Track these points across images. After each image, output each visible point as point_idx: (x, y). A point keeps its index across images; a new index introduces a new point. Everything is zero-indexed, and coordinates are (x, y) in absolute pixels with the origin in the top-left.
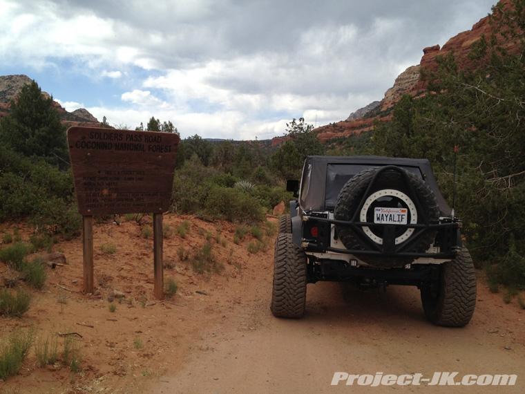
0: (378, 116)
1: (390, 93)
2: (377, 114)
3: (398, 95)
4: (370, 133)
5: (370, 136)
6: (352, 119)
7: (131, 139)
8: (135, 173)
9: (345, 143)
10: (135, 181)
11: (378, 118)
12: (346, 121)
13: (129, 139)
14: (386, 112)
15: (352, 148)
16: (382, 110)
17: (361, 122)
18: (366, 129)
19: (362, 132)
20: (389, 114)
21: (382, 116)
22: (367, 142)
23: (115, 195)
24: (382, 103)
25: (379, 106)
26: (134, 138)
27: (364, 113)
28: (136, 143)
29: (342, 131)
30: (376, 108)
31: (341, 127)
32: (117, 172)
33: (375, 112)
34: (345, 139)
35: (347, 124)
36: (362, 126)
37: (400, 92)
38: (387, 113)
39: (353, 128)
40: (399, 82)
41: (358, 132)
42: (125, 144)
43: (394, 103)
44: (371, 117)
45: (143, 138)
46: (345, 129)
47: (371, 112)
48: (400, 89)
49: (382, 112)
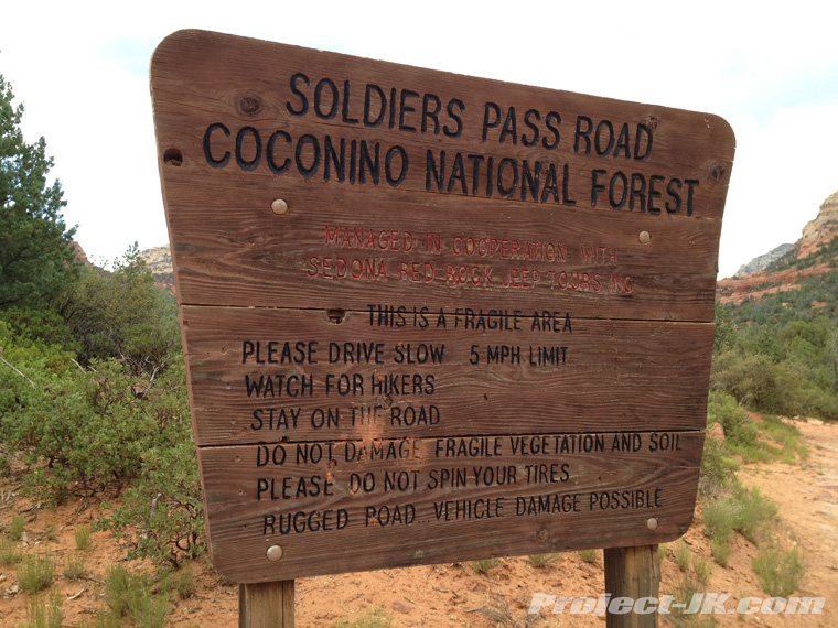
0: (794, 267)
1: (811, 229)
2: (792, 264)
3: (827, 230)
4: (781, 297)
5: (781, 301)
6: (744, 274)
7: (508, 132)
8: (526, 323)
9: (735, 315)
10: (524, 367)
11: (793, 272)
12: (735, 278)
13: (494, 132)
14: (806, 260)
15: (749, 323)
16: (799, 257)
17: (762, 278)
18: (773, 291)
19: (765, 295)
20: (814, 263)
21: (800, 268)
22: (776, 312)
23: (419, 453)
24: (798, 246)
25: (792, 252)
26: (522, 129)
27: (765, 264)
28: (533, 154)
29: (729, 295)
30: (787, 255)
31: (726, 289)
32: (432, 318)
33: (787, 262)
34: (734, 307)
35: (737, 283)
36: (764, 286)
37: (830, 225)
38: (810, 261)
39: (747, 289)
40: (827, 210)
41: (757, 295)
42: (476, 158)
43: (821, 244)
44: (780, 269)
45: (568, 131)
46: (732, 292)
47: (778, 262)
48: (829, 222)
49: (799, 261)
